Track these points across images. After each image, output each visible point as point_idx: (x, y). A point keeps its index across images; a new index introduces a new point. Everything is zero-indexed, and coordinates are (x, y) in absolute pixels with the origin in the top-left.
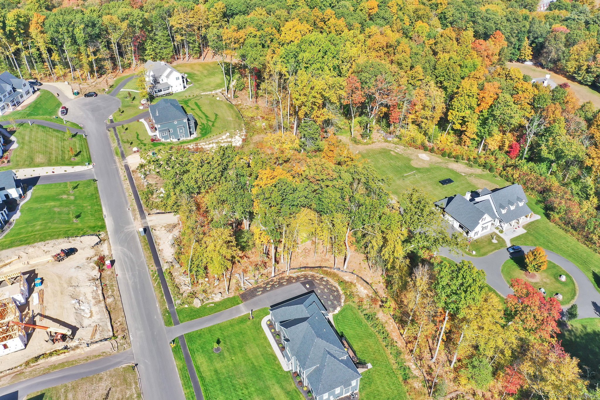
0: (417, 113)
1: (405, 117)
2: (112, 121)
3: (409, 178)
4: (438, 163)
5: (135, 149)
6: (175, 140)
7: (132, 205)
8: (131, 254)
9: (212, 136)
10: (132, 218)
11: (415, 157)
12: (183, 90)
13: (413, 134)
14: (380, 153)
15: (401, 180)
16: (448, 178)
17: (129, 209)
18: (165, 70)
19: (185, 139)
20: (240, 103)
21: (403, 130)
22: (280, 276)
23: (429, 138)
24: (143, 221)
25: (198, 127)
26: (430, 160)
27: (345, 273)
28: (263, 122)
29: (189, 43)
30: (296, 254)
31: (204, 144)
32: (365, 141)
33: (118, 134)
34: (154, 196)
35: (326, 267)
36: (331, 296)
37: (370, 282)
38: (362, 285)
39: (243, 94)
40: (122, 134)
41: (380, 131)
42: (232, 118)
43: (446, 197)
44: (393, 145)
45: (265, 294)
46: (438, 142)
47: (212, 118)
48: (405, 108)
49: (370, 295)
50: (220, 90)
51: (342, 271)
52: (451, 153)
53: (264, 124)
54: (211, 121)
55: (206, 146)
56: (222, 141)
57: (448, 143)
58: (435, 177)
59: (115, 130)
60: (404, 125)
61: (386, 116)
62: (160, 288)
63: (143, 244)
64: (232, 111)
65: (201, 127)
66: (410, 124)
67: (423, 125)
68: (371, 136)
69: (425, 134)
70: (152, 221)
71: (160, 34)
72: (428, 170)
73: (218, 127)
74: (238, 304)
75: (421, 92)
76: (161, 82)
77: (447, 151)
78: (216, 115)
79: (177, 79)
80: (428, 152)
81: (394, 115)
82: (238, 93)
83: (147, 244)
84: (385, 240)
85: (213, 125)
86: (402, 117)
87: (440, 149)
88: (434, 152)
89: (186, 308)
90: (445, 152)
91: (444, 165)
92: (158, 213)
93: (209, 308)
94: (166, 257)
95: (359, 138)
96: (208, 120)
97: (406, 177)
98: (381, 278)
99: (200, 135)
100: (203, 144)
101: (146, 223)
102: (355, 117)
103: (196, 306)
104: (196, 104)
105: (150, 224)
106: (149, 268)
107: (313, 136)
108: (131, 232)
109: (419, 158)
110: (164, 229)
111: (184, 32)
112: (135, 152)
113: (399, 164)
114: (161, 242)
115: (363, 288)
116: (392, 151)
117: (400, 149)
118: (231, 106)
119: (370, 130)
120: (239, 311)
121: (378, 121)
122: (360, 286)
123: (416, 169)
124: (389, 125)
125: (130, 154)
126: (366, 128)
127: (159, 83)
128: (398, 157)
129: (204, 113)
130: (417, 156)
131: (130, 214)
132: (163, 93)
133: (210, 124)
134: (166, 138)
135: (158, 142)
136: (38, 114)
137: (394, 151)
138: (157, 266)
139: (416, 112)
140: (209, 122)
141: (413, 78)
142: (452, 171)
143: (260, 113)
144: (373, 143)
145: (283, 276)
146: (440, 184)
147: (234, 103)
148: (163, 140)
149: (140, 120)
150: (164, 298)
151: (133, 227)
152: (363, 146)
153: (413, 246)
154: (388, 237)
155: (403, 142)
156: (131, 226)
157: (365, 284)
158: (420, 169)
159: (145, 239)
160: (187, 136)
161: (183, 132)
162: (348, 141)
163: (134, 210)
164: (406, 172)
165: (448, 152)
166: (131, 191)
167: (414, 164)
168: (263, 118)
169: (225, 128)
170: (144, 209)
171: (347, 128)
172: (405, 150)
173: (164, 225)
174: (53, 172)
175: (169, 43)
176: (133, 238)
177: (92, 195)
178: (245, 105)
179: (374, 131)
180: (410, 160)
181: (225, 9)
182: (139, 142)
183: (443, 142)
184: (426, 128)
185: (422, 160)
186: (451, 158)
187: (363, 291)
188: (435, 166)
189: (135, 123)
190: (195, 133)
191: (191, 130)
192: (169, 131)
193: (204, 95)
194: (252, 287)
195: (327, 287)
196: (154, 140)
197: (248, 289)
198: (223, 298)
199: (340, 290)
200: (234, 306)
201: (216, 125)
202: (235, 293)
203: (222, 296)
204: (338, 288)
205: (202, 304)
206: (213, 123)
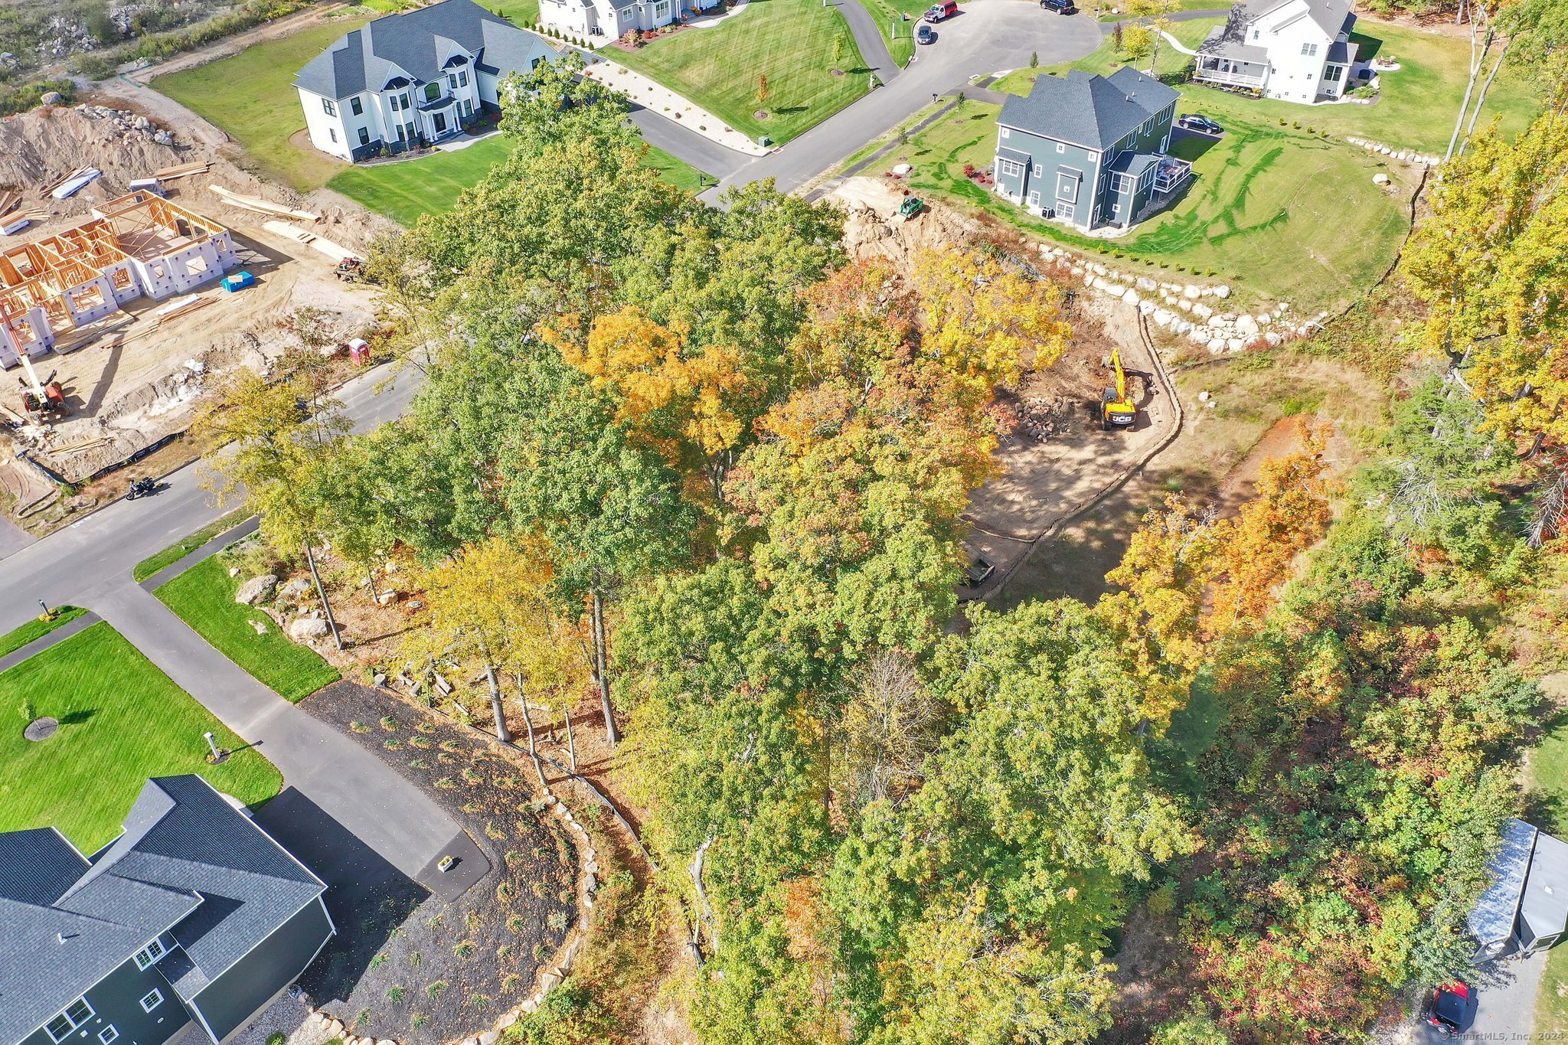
2: (984, 82)
5: (901, 168)
6: (1035, 211)
9: (1158, 265)
12: (1309, 101)
19: (1069, 222)
22: (519, 763)
25: (1166, 217)
31: (1101, 271)
33: (944, 116)
36: (443, 984)
40: (950, 121)
42: (1333, 260)
47: (1253, 216)
54: (1231, 224)
55: (1100, 284)
56: (1171, 300)
59: (952, 106)
65: (1170, 222)
73: (1225, 252)
74: (286, 693)
76: (1249, 39)
78: (1282, 217)
79: (1309, 49)
85: (1217, 240)
89: (225, 575)
93: (244, 627)
96: (1226, 216)
99: (1132, 241)
100: (1099, 269)
103: (239, 592)
112: (890, 175)
118: (1395, 226)
120: (248, 708)
125: (872, 175)
127: (1241, 39)
129: (1246, 190)
132: (1228, 78)
133: (1218, 229)
134: (1011, 185)
135: (981, 186)
140: (1221, 223)
145: (528, 769)
160: (1080, 219)
161: (1070, 195)
174: (679, 116)
182: (943, 159)
190: (1125, 226)
191: (1118, 209)
192: (1029, 168)
193: (1352, 145)
194: (406, 700)
195: (496, 946)
196: (976, 175)
197: (389, 692)
198: (310, 643)
199: (517, 1013)
200: (273, 688)
201: (1230, 244)
202: (354, 666)
203: (318, 636)
204: (524, 997)
205: (251, 603)
206: (1228, 235)
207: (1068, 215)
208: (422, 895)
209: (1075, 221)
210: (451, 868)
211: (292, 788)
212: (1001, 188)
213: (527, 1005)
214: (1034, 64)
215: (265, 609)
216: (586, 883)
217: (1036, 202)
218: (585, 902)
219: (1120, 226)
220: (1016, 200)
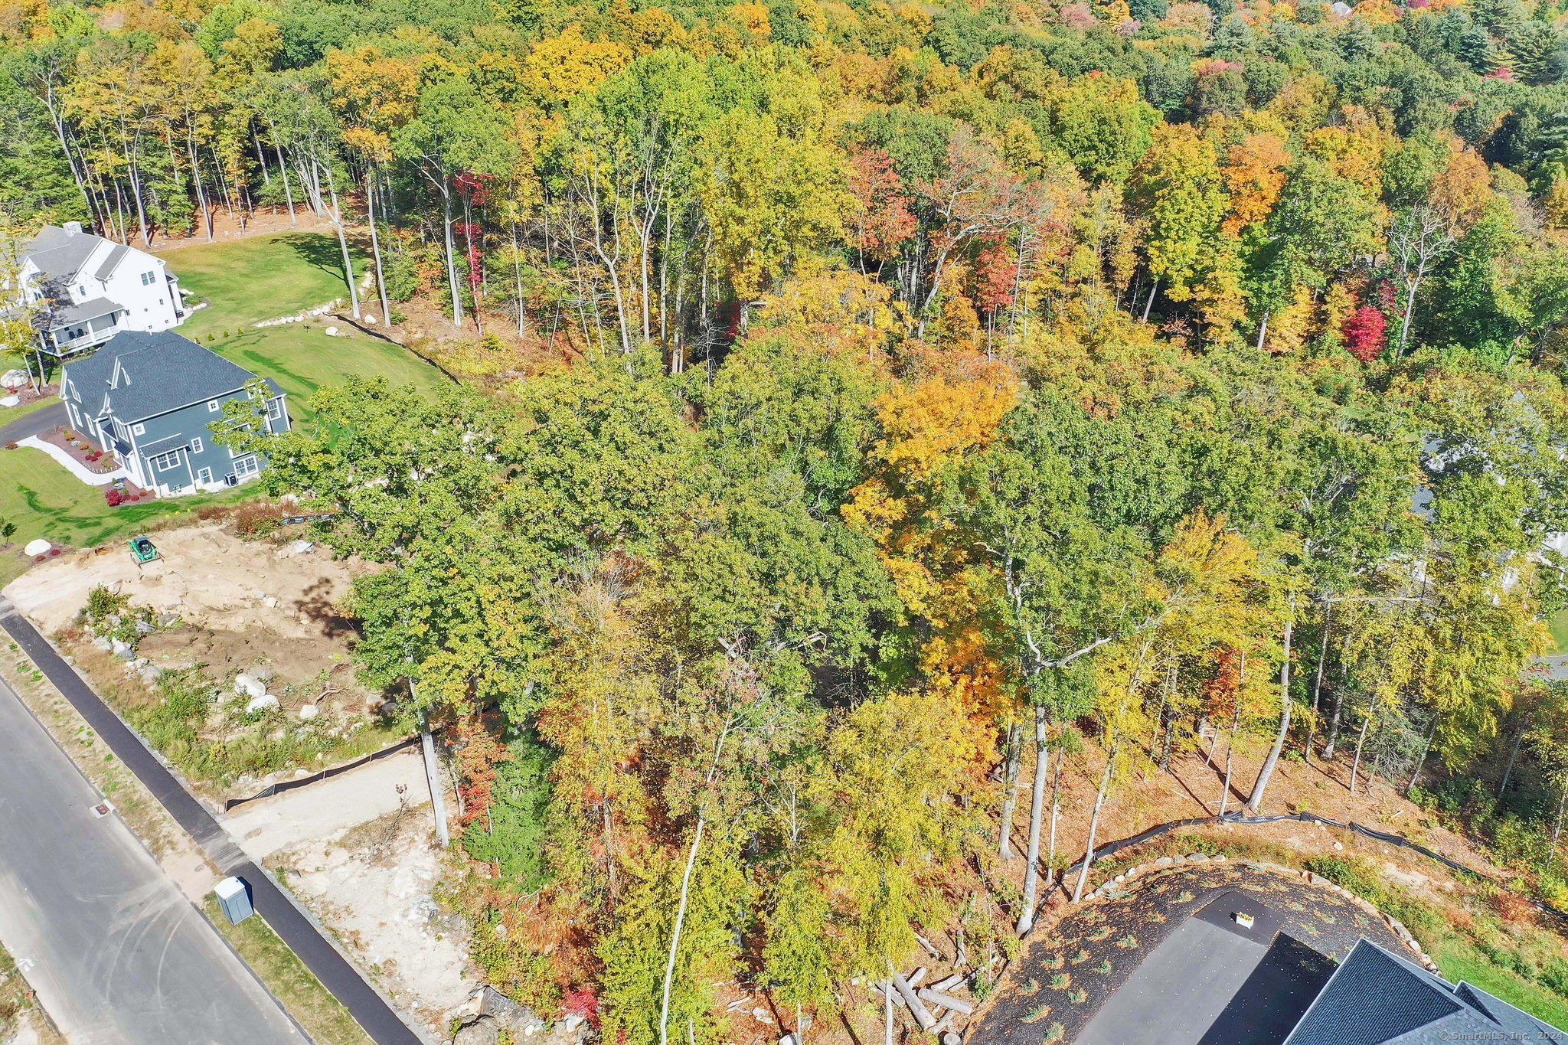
5: (38, 546)
6: (216, 486)
7: (110, 787)
10: (138, 849)
12: (173, 323)
17: (102, 810)
18: (86, 252)
20: (419, 336)
22: (1054, 919)
24: (212, 845)
27: (1273, 828)
29: (146, 177)
34: (215, 720)
38: (1377, 854)
48: (1023, 251)
49: (1449, 886)
50: (326, 309)
63: (261, 966)
70: (257, 832)
71: (26, 148)
76: (77, 298)
79: (148, 278)
81: (996, 278)
83: (287, 959)
92: (280, 788)
94: (434, 1000)
98: (1413, 807)
101: (229, 850)
104: (254, 356)
105: (255, 852)
108: (164, 921)
110: (342, 855)
111: (123, 137)
112: (41, 559)
114: (363, 923)
118: (392, 349)
122: (1372, 861)
125: (20, 573)
127: (69, 301)
131: (120, 830)
132: (91, 338)
134: (175, 479)
135: (144, 501)
145: (1060, 913)
147: (397, 339)
148: (163, 492)
149: (22, 443)
151: (165, 894)
156: (149, 889)
157: (1386, 847)
159: (264, 936)
163: (132, 809)
166: (80, 723)
170: (187, 787)
173: (337, 836)
175: (70, 181)
176: (190, 947)
178: (441, 339)
181: (279, 43)
182: (49, 518)
187: (1405, 877)
192: (188, 448)
193: (266, 328)
212: (165, 491)
217: (207, 480)
220: (188, 490)
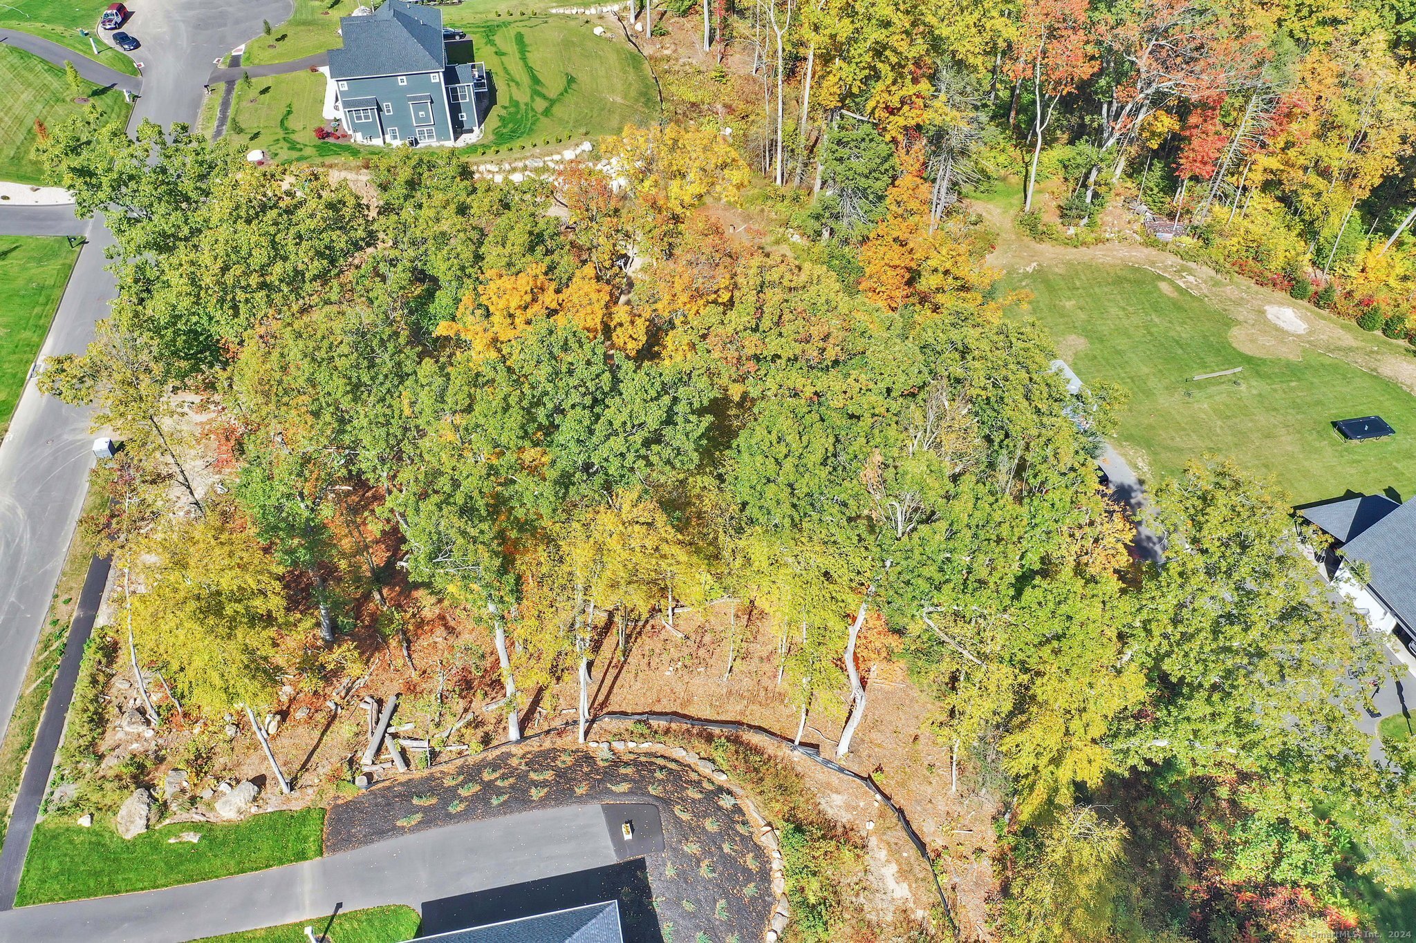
0: (1292, 153)
1: (1240, 162)
2: (235, 62)
3: (1212, 390)
4: (1339, 349)
6: (401, 144)
8: (28, 536)
9: (529, 146)
11: (1252, 317)
13: (1257, 230)
14: (1119, 281)
15: (1178, 396)
16: (1372, 413)
19: (434, 143)
20: (666, 52)
21: (1220, 211)
22: (547, 744)
23: (1319, 251)
25: (495, 111)
26: (1311, 333)
27: (835, 778)
28: (726, 124)
30: (658, 647)
31: (494, 168)
32: (1072, 231)
33: (233, 102)
35: (760, 729)
36: (722, 903)
37: (935, 841)
38: (894, 850)
39: (688, 26)
40: (244, 104)
41: (1134, 205)
42: (625, 98)
43: (1349, 495)
44: (1171, 260)
45: (434, 834)
46: (1353, 272)
47: (553, 86)
48: (1246, 125)
49: (919, 914)
50: (616, 8)
51: (827, 762)
52: (1401, 319)
53: (728, 131)
54: (544, 97)
56: (559, 168)
57: (1392, 282)
58: (1319, 403)
59: (229, 91)
60: (1230, 190)
61: (1170, 149)
62: (37, 707)
64: (632, 76)
65: (503, 113)
66: (1255, 193)
67: (1307, 198)
68: (1098, 218)
69: (1310, 232)
72: (1292, 371)
73: (560, 119)
74: (301, 856)
75: (1329, 68)
77: (1383, 306)
78: (571, 80)
80: (1305, 303)
81: (1200, 145)
82: (671, 23)
84: (1024, 701)
85: (547, 112)
86: (1227, 159)
87: (1358, 296)
88: (1333, 307)
89: (80, 830)
90: (1376, 310)
91: (1360, 362)
93: (171, 849)
95: (1051, 218)
96: (536, 93)
97: (1200, 385)
98: (991, 833)
99: (491, 137)
100: (489, 167)
102: (1049, 142)
103: (121, 829)
104: (520, 38)
106: (52, 608)
107: (863, 182)
109: (1267, 322)
113: (1184, 332)
115: (893, 868)
116: (1164, 279)
117: (1197, 278)
118: (635, 60)
119: (1096, 195)
120: (284, 895)
121: (1134, 169)
122: (883, 854)
123: (1248, 360)
124: (1171, 184)
126: (1084, 186)
128: (1183, 304)
129: (530, 70)
130: (1262, 312)
133: (540, 105)
134: (368, 131)
135: (340, 142)
136: (35, 18)
137: (1171, 282)
138: (83, 605)
139: (1288, 145)
140: (538, 99)
141: (1305, 12)
142: (1391, 387)
143: (727, 93)
144: (1099, 241)
145: (559, 743)
146: (1335, 434)
147: (648, 50)
149: (320, 70)
150: (27, 759)
152: (1060, 249)
153: (1163, 743)
154: (1041, 690)
155: (1215, 253)
157: (910, 851)
158: (1264, 361)
160: (442, 135)
161: (427, 119)
162: (1008, 224)
164: (1204, 366)
165: (1387, 311)
167: (1239, 338)
168: (729, 109)
169: (589, 126)
171: (1016, 180)
172: (1217, 284)
177: (42, 288)
178: (681, 61)
179: (1113, 203)
180: (1228, 322)
182: (281, 135)
183: (1371, 275)
184: (1317, 210)
185: (1277, 329)
186: (1397, 337)
187: (891, 883)
188: (1327, 361)
189: (303, 74)
190: (476, 129)
191: (464, 116)
192: (379, 109)
193: (557, 15)
194: (403, 779)
195: (721, 848)
196: (328, 135)
197: (380, 785)
198: (254, 810)
199: (779, 874)
200: (281, 862)
201: (557, 110)
202: (321, 793)
203: (255, 799)
204: (770, 862)
205: (148, 827)
206: (551, 106)
207: (430, 137)
208: (640, 864)
209: (439, 140)
210: (633, 831)
211: (425, 906)
212: (359, 137)
213: (776, 865)
214: (268, 31)
215: (167, 821)
216: (706, 769)
217: (395, 137)
218: (721, 779)
219: (471, 131)
220: (378, 142)
